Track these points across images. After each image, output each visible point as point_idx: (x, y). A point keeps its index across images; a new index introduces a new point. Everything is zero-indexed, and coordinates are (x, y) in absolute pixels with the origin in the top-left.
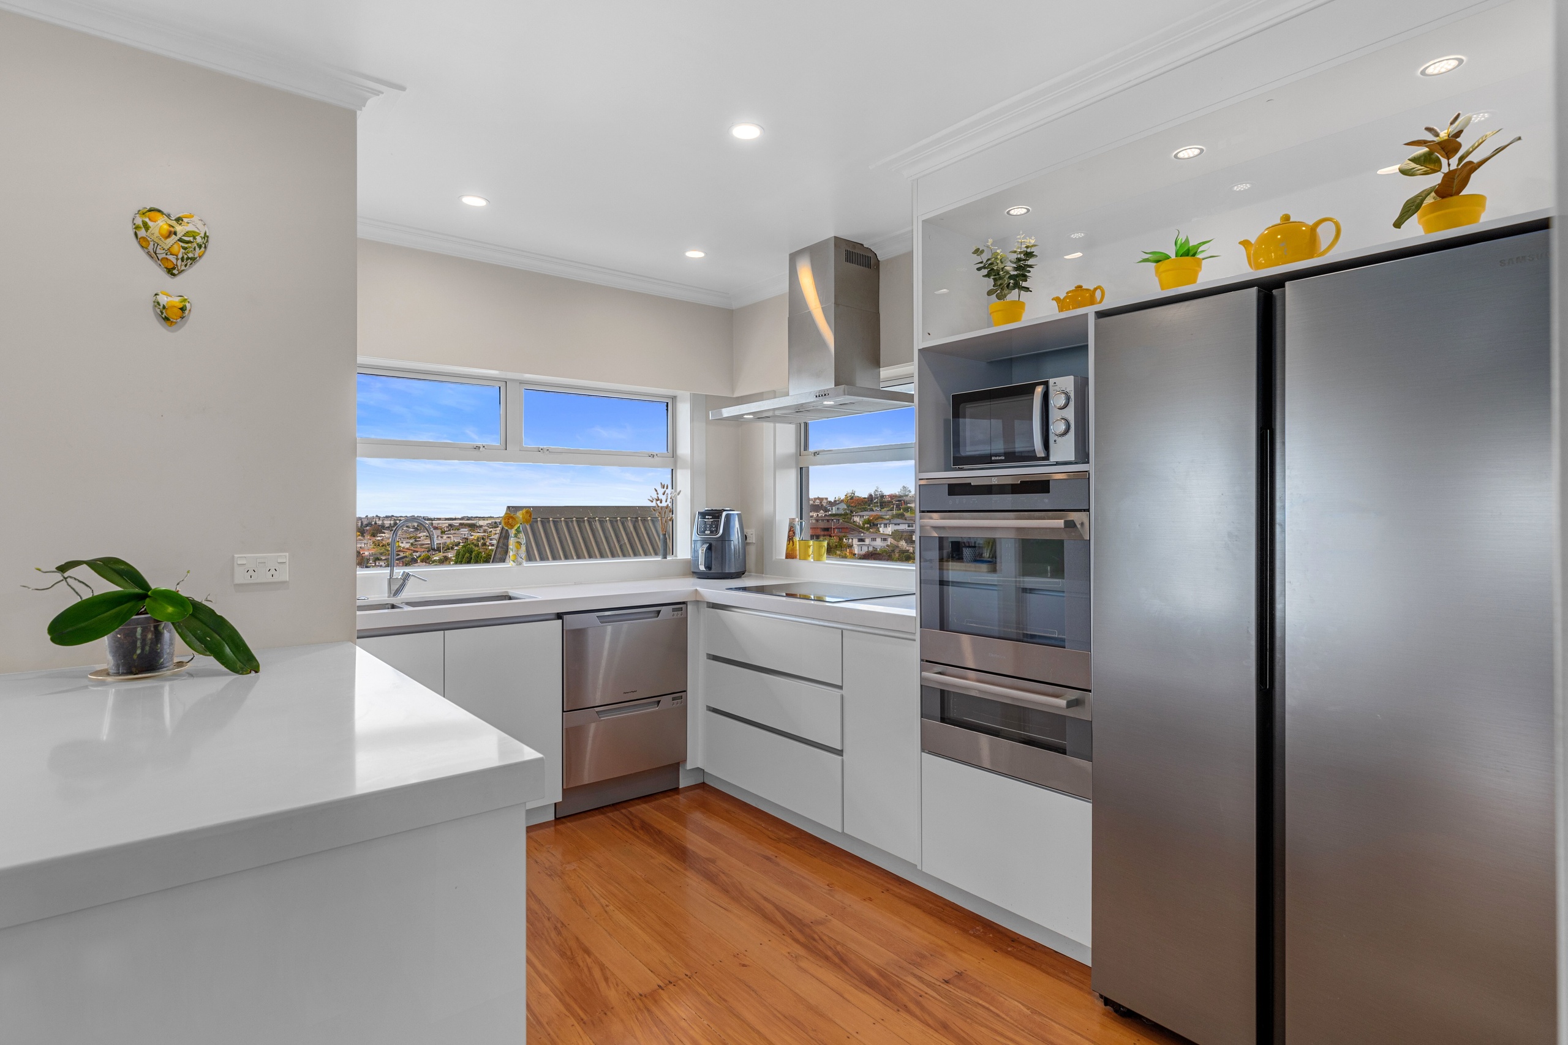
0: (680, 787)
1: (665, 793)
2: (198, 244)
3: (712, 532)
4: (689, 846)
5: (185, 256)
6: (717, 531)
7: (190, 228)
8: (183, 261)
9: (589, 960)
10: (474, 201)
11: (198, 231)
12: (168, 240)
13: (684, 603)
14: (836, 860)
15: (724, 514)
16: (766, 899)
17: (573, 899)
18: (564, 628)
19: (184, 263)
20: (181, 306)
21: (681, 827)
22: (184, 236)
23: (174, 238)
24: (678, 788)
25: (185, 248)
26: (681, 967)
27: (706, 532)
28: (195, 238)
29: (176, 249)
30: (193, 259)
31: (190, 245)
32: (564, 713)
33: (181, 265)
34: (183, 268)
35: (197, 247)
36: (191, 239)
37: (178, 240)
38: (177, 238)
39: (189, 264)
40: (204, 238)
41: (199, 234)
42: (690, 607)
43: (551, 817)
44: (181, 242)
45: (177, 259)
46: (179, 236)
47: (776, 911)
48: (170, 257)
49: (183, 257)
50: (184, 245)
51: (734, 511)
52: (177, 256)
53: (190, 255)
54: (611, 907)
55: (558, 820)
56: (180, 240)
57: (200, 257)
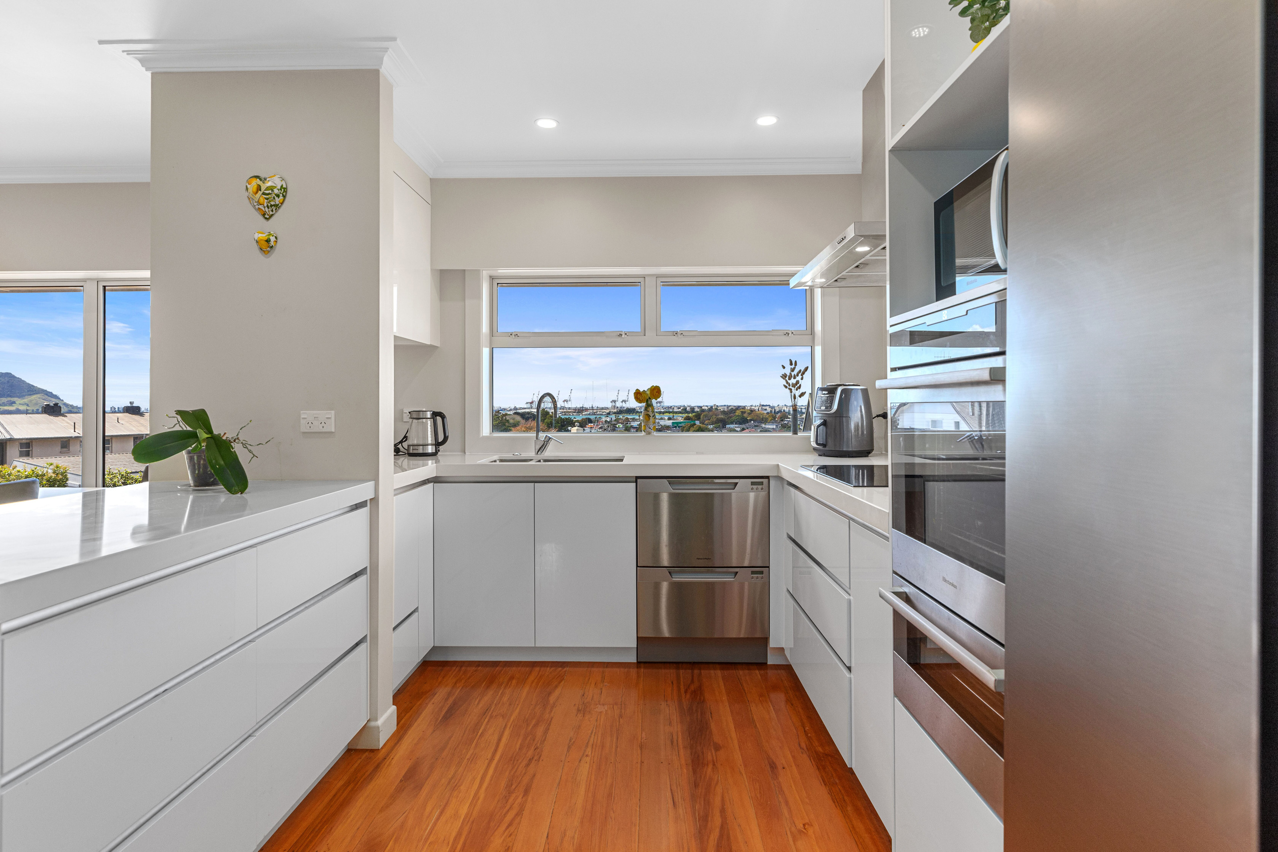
0: (768, 664)
1: (748, 665)
2: (276, 195)
3: (827, 408)
4: (713, 726)
5: (269, 205)
6: (830, 407)
7: (269, 184)
8: (268, 208)
9: (519, 800)
10: (547, 124)
11: (275, 185)
12: (257, 195)
13: (768, 477)
14: (846, 798)
15: (839, 390)
16: (723, 811)
17: (571, 738)
18: (638, 491)
19: (270, 209)
20: (266, 238)
21: (727, 704)
22: (265, 190)
23: (260, 193)
24: (767, 663)
25: (267, 199)
26: (573, 844)
27: (822, 408)
28: (272, 191)
29: (262, 200)
30: (276, 206)
31: (270, 196)
32: (638, 568)
33: (269, 211)
34: (271, 213)
35: (275, 197)
36: (270, 192)
37: (262, 194)
38: (262, 192)
39: (274, 209)
40: (281, 189)
41: (276, 187)
42: (772, 482)
43: (633, 659)
44: (264, 195)
45: (265, 207)
46: (262, 191)
47: (718, 830)
48: (261, 207)
49: (268, 205)
50: (266, 196)
51: (859, 386)
52: (263, 205)
53: (272, 203)
54: (588, 759)
55: (639, 663)
56: (264, 194)
57: (282, 204)
